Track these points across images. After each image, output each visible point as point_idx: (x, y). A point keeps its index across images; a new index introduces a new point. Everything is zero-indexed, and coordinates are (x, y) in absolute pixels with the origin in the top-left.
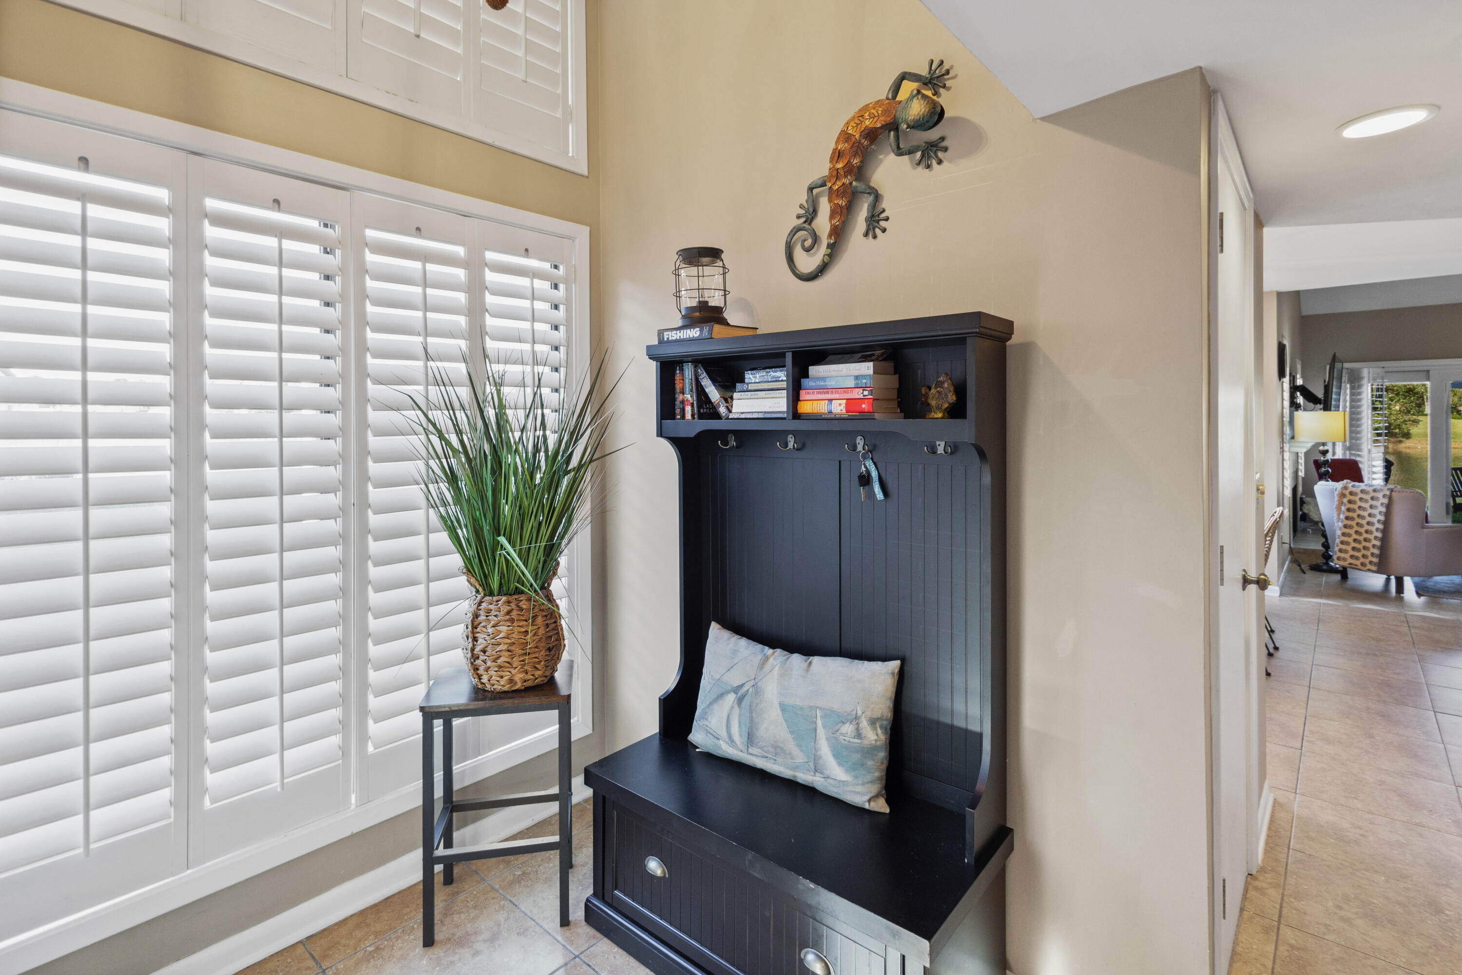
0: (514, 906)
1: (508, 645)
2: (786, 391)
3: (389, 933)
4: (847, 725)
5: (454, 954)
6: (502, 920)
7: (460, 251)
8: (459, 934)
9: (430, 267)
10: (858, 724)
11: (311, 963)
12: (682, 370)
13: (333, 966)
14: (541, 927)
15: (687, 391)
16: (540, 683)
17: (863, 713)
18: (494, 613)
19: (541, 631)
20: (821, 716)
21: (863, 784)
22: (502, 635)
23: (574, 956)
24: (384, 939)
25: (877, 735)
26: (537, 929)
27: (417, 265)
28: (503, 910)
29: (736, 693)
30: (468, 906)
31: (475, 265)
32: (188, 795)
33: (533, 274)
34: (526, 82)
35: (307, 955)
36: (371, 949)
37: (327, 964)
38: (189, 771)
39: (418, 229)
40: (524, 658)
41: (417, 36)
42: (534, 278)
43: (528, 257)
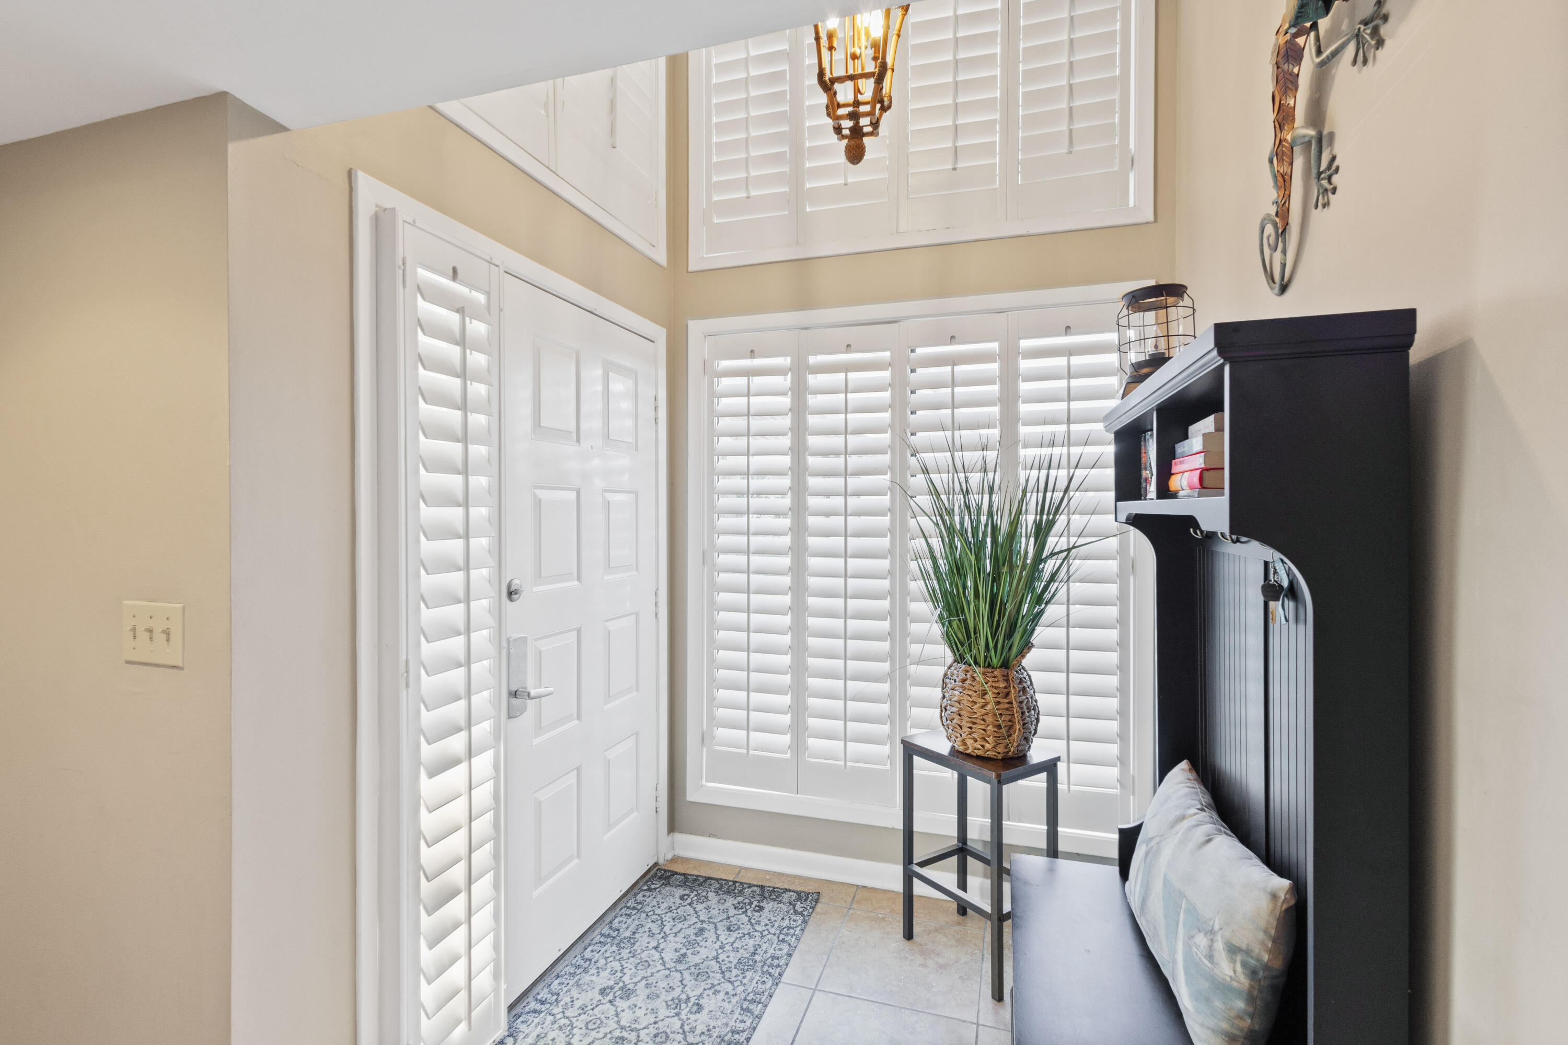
0: (981, 960)
1: (958, 709)
4: (1202, 935)
5: (914, 956)
6: (963, 961)
7: (994, 346)
8: (928, 948)
9: (957, 368)
10: (1212, 940)
11: (849, 900)
12: (1145, 440)
13: (856, 910)
14: (980, 986)
15: (1148, 466)
16: (992, 756)
17: (1221, 929)
18: (954, 677)
20: (1185, 909)
21: (1202, 1025)
22: (956, 699)
23: (975, 1022)
25: (1235, 971)
26: (976, 985)
27: (949, 368)
28: (972, 956)
31: (1009, 357)
32: (798, 746)
33: (1070, 351)
34: (1071, 152)
35: (852, 895)
36: (880, 916)
37: (854, 906)
38: (798, 730)
39: (952, 337)
40: (971, 725)
41: (954, 169)
42: (1072, 355)
43: (1071, 334)
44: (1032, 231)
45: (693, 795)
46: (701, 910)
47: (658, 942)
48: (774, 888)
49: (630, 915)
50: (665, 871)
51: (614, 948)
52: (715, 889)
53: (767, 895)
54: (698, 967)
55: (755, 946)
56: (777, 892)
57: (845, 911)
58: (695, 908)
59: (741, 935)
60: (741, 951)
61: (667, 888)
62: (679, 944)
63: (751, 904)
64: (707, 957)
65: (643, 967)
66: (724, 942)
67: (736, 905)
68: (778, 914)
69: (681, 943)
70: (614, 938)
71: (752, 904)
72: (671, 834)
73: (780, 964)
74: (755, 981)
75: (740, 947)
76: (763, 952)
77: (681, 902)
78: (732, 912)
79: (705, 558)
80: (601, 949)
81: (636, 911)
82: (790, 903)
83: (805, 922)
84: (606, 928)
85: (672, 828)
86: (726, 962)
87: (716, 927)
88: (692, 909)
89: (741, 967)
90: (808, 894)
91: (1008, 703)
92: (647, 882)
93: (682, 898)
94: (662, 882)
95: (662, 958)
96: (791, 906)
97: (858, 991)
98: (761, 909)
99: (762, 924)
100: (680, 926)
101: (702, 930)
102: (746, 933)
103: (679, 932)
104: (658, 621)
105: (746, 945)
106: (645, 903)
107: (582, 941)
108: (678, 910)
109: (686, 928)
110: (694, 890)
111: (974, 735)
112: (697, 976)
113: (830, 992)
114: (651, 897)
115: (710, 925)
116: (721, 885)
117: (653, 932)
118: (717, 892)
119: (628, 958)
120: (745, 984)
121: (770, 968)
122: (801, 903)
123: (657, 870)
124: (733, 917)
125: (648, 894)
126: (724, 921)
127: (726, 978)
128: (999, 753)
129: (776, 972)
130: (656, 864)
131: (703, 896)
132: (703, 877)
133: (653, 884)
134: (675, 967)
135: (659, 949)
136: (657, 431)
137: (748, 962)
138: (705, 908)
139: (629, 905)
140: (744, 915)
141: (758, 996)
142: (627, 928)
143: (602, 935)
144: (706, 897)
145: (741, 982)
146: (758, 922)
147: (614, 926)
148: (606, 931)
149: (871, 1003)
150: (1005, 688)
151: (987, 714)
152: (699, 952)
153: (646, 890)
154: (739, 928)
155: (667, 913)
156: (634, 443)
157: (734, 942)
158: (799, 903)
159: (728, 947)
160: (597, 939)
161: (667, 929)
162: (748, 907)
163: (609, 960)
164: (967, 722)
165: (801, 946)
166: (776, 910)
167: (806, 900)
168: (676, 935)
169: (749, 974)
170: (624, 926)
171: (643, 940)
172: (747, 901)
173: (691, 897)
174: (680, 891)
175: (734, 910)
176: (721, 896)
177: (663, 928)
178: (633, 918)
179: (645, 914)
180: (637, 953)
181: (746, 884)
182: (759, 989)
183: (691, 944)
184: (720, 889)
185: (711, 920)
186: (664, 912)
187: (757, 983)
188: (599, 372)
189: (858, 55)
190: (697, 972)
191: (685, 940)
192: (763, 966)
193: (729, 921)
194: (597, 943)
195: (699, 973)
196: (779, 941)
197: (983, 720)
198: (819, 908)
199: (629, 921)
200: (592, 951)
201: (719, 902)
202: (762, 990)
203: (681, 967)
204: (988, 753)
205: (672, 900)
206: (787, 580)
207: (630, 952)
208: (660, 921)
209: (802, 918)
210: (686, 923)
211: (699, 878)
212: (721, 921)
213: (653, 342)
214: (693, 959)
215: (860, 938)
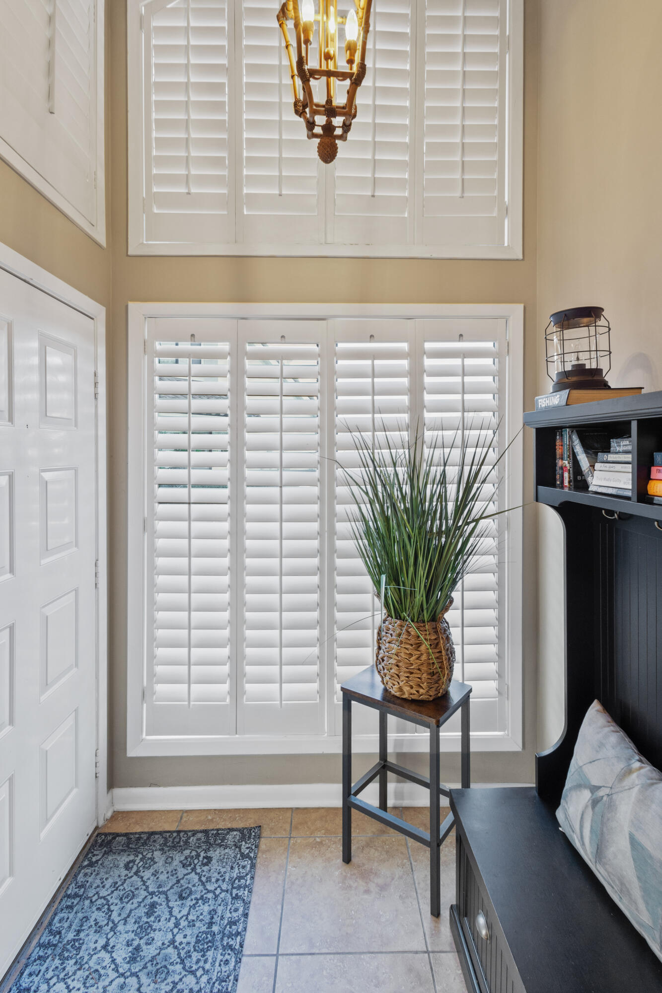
0: (411, 870)
1: (396, 661)
2: (630, 465)
3: (332, 836)
5: (356, 880)
6: (397, 876)
7: (404, 346)
8: (366, 866)
9: (377, 362)
11: (288, 827)
12: (562, 435)
13: (296, 837)
14: (418, 903)
15: (566, 457)
16: (425, 700)
18: (391, 632)
19: (424, 657)
22: (393, 651)
23: (425, 950)
24: (328, 838)
26: (415, 902)
27: (369, 362)
28: (403, 868)
29: (592, 793)
30: (383, 848)
31: (416, 355)
32: (237, 692)
33: (464, 354)
34: (463, 197)
35: (289, 820)
36: (318, 840)
37: (294, 834)
38: (237, 678)
39: (372, 336)
40: (408, 675)
41: (373, 196)
42: (465, 358)
43: (463, 341)
44: (435, 256)
45: (133, 751)
46: (149, 879)
47: (107, 938)
48: (218, 830)
49: (70, 907)
50: (106, 835)
51: (57, 962)
52: (160, 845)
53: (212, 841)
54: (155, 962)
55: (210, 913)
56: (221, 834)
57: (286, 841)
58: (142, 877)
59: (194, 902)
60: (198, 924)
61: (110, 858)
62: (130, 933)
63: (198, 856)
64: (163, 944)
65: (92, 982)
66: (179, 917)
67: (184, 862)
68: (226, 863)
69: (133, 931)
70: (55, 945)
71: (200, 856)
72: (111, 791)
73: (239, 930)
74: (217, 964)
75: (195, 918)
76: (219, 918)
77: (127, 872)
78: (182, 872)
79: (146, 525)
80: (41, 968)
81: (78, 899)
82: (235, 845)
83: (253, 866)
84: (45, 935)
85: (112, 784)
86: (183, 945)
87: (167, 898)
88: (139, 879)
89: (201, 947)
90: (251, 830)
91: (438, 652)
92: (87, 854)
93: (127, 867)
94: (103, 850)
95: (113, 961)
96: (237, 849)
97: (318, 944)
98: (209, 859)
99: (213, 880)
100: (129, 907)
101: (153, 906)
102: (199, 897)
103: (128, 916)
104: (98, 591)
105: (202, 914)
106: (88, 885)
107: (17, 961)
108: (125, 885)
109: (135, 909)
110: (139, 853)
111: (411, 684)
112: (156, 976)
113: (292, 955)
114: (94, 874)
115: (161, 896)
116: (166, 839)
117: (99, 924)
118: (163, 849)
119: (74, 973)
120: (208, 971)
121: (230, 939)
122: (246, 843)
123: (97, 836)
124: (183, 878)
125: (89, 871)
126: (175, 887)
127: (187, 968)
128: (431, 696)
129: (235, 943)
130: (97, 828)
131: (149, 859)
132: (145, 833)
133: (94, 855)
134: (129, 969)
135: (109, 948)
136: (96, 407)
137: (207, 938)
138: (153, 874)
139: (69, 892)
140: (193, 873)
141: (223, 984)
142: (70, 927)
143: (40, 945)
144: (152, 859)
145: (204, 969)
146: (209, 879)
147: (54, 928)
148: (45, 939)
149: (332, 956)
150: (435, 639)
151: (422, 664)
152: (153, 939)
153: (88, 866)
154: (191, 893)
155: (112, 892)
156: (74, 419)
157: (189, 914)
158: (243, 843)
159: (183, 923)
160: (35, 956)
161: (115, 916)
162: (196, 861)
163: (52, 982)
164: (405, 672)
165: (255, 899)
166: (224, 858)
167: (249, 838)
168: (126, 921)
169: (210, 954)
170: (66, 925)
171: (92, 940)
172: (194, 853)
173: (136, 863)
174: (124, 858)
175: (182, 869)
176: (167, 853)
177: (110, 916)
178: (75, 909)
179: (89, 901)
180: (85, 961)
181: (190, 831)
182: (223, 974)
183: (144, 929)
184: (165, 844)
185: (161, 890)
186: (109, 892)
187: (220, 965)
188: (35, 344)
189: (332, 56)
190: (154, 969)
191: (137, 925)
192: (222, 939)
193: (179, 885)
194: (35, 961)
195: (157, 970)
196: (233, 898)
197: (419, 669)
198: (264, 843)
199: (71, 916)
200: (30, 975)
201: (166, 863)
202: (226, 974)
203: (136, 968)
204: (421, 697)
205: (117, 872)
206: (226, 543)
207: (76, 963)
208: (106, 907)
209: (250, 862)
210: (135, 901)
211: (142, 836)
212: (172, 888)
213: (92, 319)
214: (149, 951)
215: (306, 872)
